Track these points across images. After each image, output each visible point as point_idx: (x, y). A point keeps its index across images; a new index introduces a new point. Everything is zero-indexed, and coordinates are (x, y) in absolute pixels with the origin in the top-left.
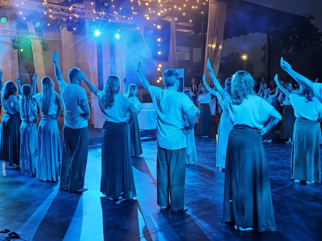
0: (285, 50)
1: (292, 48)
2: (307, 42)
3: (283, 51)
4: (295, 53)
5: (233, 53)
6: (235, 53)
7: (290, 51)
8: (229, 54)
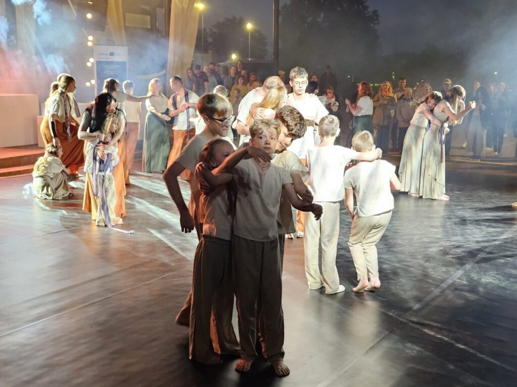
0: (311, 18)
1: (322, 16)
2: (345, 6)
3: (309, 20)
4: (327, 24)
5: (234, 19)
6: (237, 18)
7: (319, 20)
8: (227, 19)
